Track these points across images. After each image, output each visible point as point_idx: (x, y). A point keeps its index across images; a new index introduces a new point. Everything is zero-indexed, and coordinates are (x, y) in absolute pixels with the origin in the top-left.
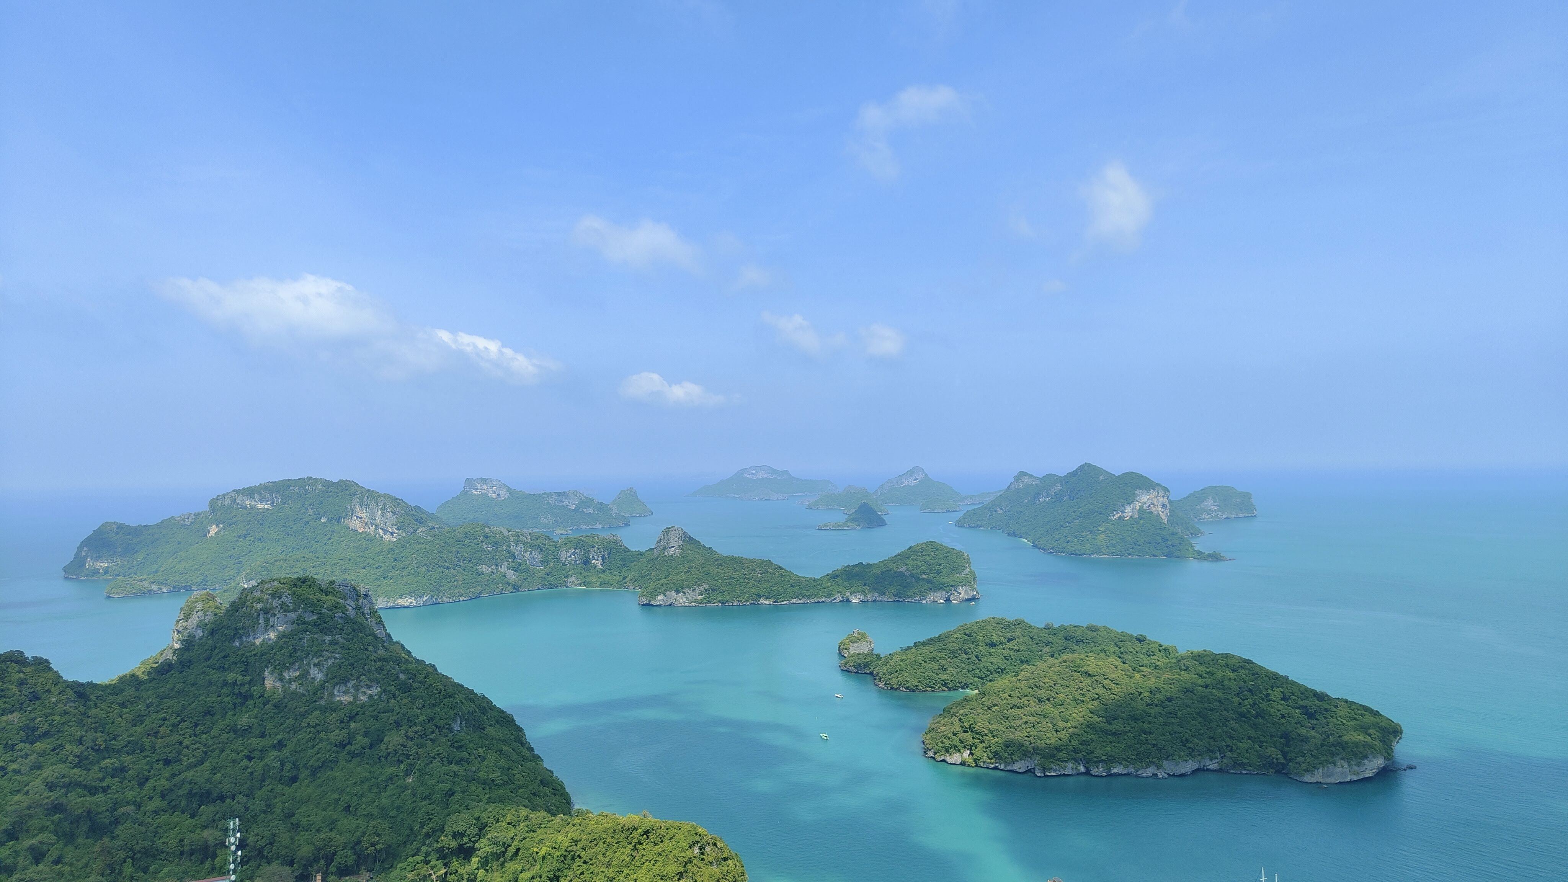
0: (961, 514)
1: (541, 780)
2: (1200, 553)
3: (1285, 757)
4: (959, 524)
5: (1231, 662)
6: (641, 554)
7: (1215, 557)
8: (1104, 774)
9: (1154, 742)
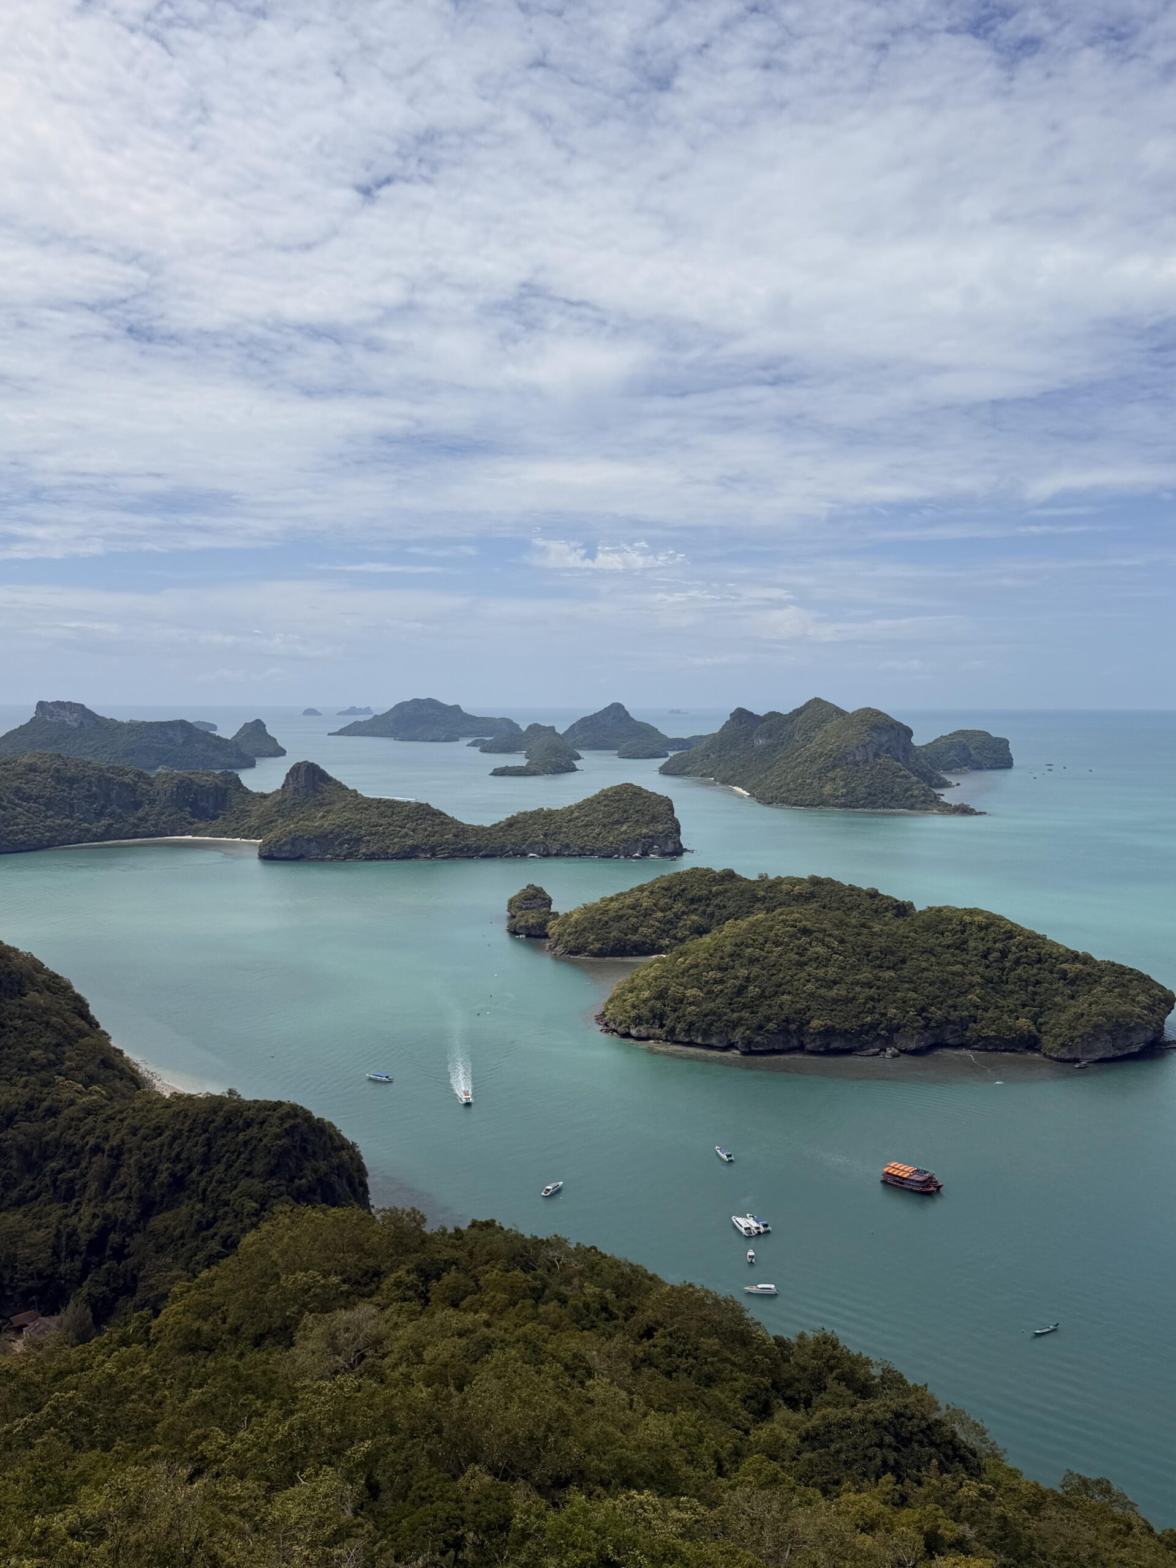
0: (667, 759)
1: (102, 1061)
2: (946, 805)
3: (1039, 1031)
4: (665, 771)
5: (978, 919)
6: (264, 796)
7: (965, 810)
8: (822, 1049)
9: (883, 1011)
